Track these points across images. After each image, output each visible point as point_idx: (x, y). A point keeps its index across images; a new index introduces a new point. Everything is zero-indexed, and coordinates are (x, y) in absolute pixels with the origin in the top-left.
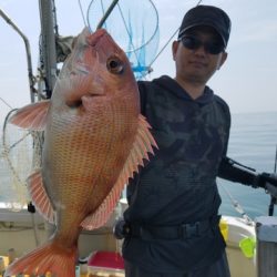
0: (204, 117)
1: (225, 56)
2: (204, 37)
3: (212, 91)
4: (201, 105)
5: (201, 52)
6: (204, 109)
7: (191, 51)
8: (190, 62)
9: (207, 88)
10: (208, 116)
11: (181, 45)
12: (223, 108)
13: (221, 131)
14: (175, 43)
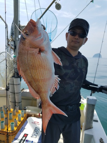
0: (77, 64)
1: (87, 39)
2: (78, 31)
3: (81, 54)
4: (76, 59)
5: (77, 37)
6: (77, 61)
7: (73, 37)
8: (72, 41)
9: (79, 52)
10: (79, 64)
11: (69, 34)
12: (85, 61)
13: (84, 70)
14: (67, 33)
